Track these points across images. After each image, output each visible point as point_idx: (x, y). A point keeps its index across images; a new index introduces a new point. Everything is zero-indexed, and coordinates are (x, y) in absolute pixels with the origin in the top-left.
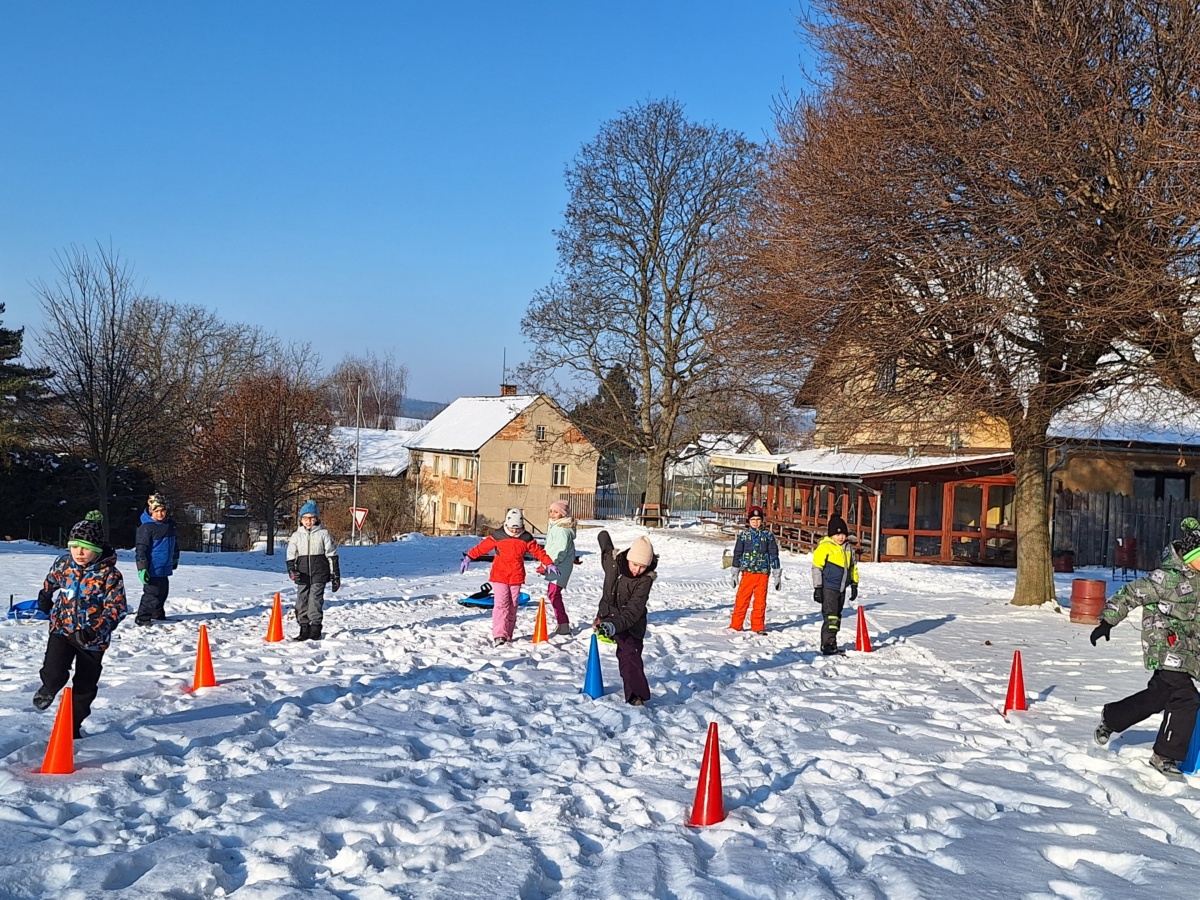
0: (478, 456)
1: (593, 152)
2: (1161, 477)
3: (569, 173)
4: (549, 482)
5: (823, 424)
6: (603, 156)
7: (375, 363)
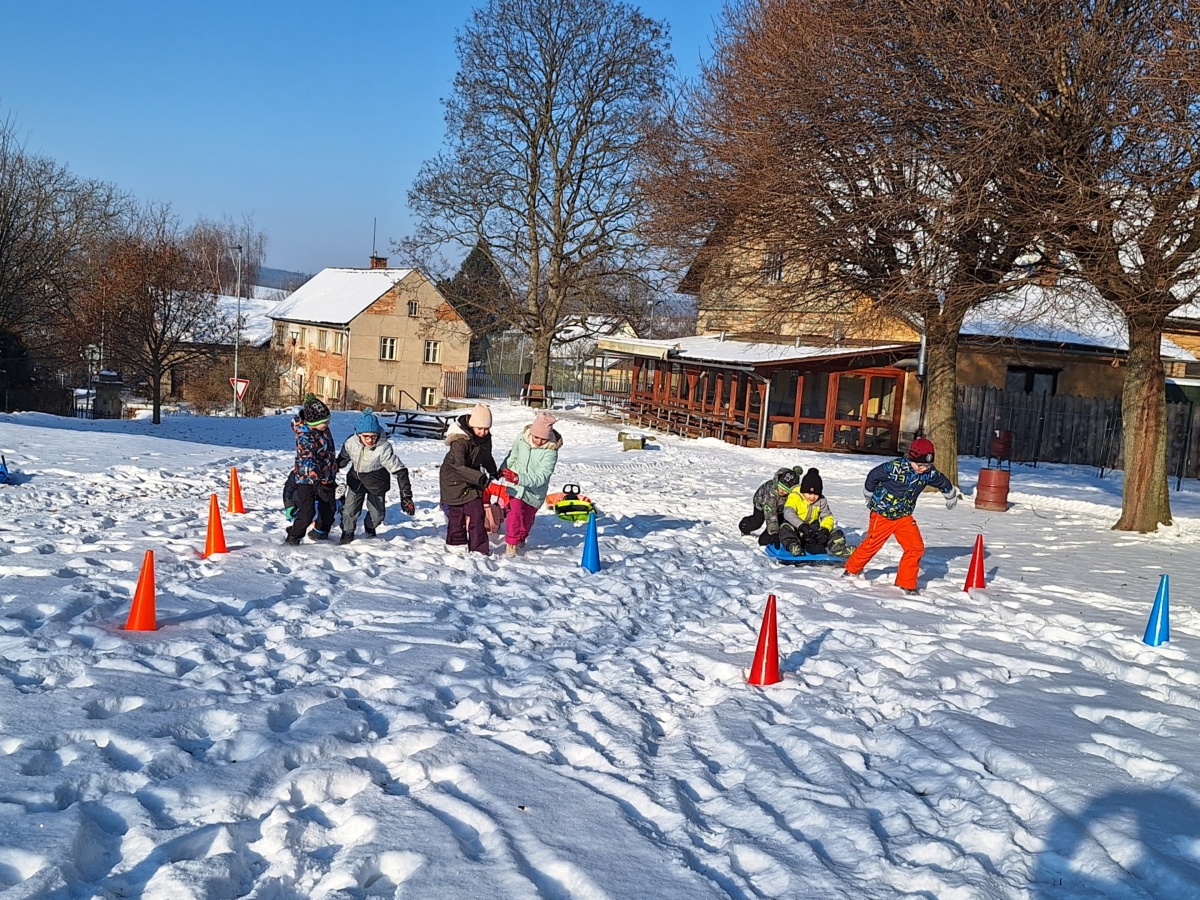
0: (348, 330)
1: (486, 19)
2: (1030, 372)
3: (459, 40)
4: (421, 358)
5: (707, 310)
6: (495, 24)
7: (232, 227)
